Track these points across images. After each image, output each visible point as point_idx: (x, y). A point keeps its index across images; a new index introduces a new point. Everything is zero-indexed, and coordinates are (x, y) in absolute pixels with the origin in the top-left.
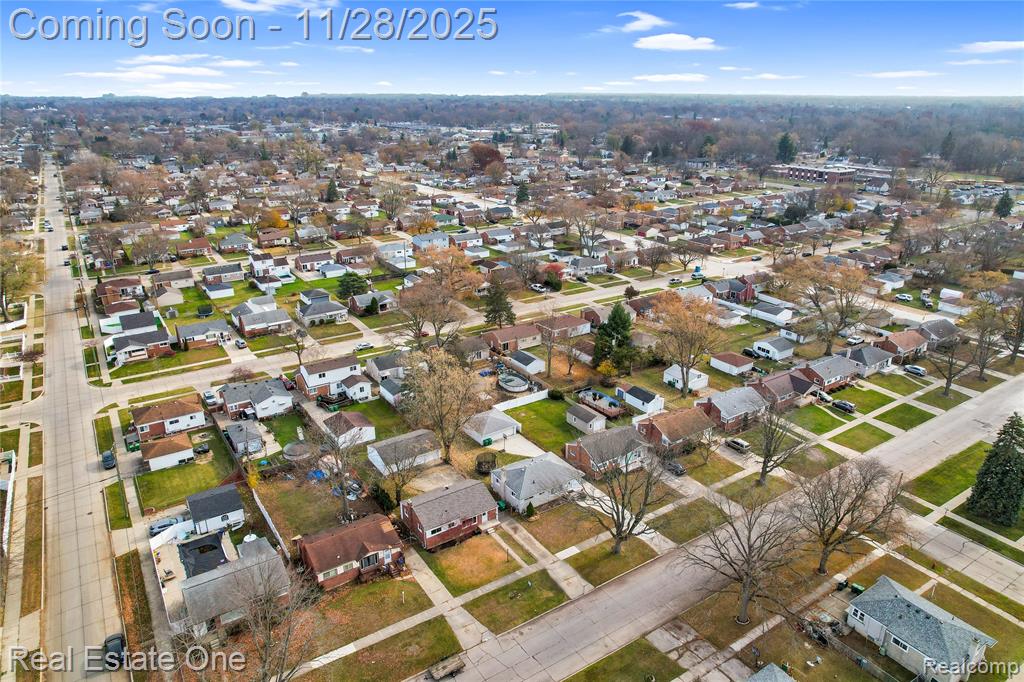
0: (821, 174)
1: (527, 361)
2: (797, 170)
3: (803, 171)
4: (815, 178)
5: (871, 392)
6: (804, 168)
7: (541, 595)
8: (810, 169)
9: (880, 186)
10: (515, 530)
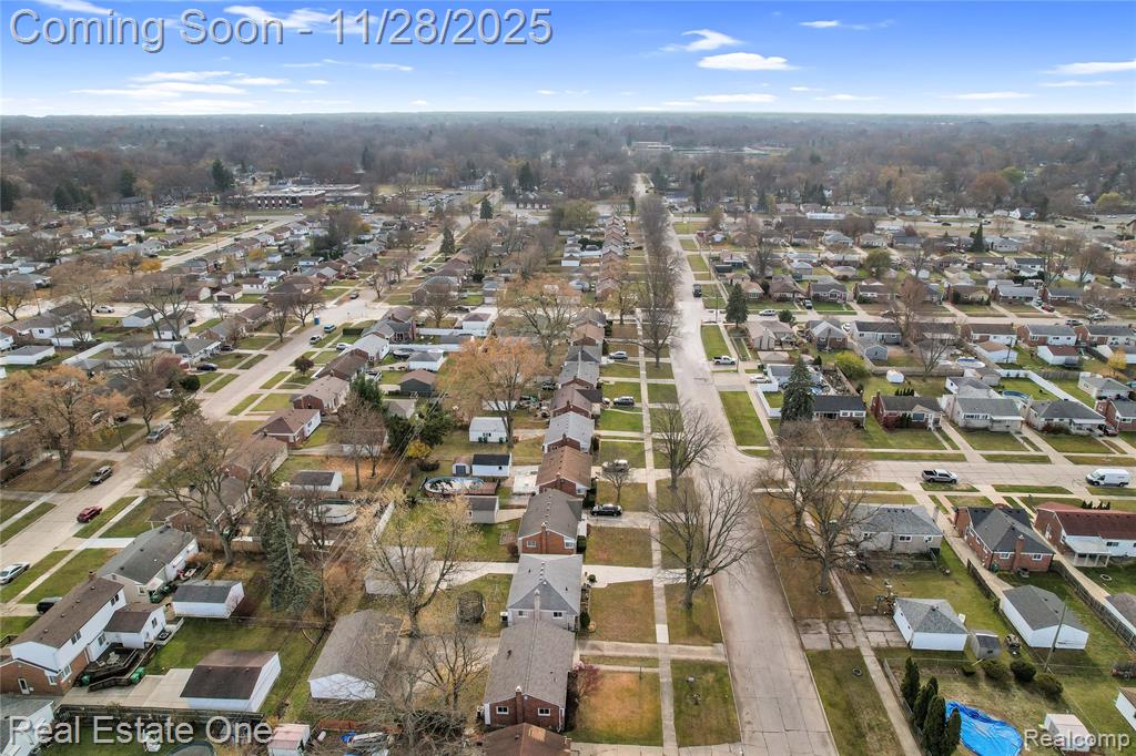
0: (294, 200)
1: (328, 479)
2: (266, 198)
3: (273, 198)
4: (288, 205)
5: (617, 383)
6: (269, 195)
7: (708, 682)
8: (273, 195)
9: (362, 204)
10: (594, 647)
